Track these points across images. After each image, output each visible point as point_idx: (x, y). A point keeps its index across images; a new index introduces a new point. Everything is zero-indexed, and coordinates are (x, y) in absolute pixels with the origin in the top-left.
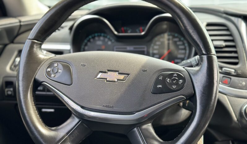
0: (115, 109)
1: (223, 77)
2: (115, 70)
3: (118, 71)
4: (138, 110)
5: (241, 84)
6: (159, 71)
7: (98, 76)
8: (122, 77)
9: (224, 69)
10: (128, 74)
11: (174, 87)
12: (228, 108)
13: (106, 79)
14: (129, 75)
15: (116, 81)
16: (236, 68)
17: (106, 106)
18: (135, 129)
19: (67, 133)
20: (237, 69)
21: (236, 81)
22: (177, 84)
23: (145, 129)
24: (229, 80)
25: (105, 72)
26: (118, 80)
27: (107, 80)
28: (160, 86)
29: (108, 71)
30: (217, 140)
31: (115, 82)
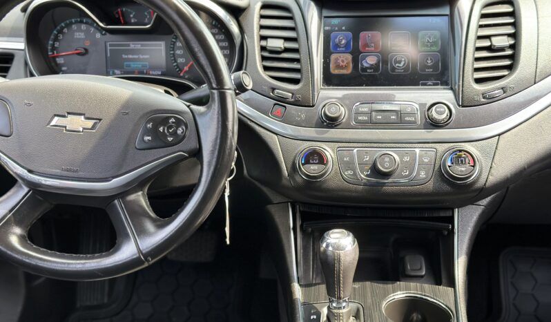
0: (81, 174)
1: (275, 104)
2: (79, 112)
3: (84, 115)
4: (116, 174)
5: (300, 116)
6: (148, 113)
7: (53, 123)
8: (90, 123)
9: (276, 91)
10: (100, 120)
11: (170, 139)
12: (277, 156)
13: (65, 127)
14: (102, 121)
15: (81, 129)
16: (295, 90)
17: (67, 170)
18: (116, 201)
19: (10, 211)
20: (295, 92)
21: (293, 112)
22: (175, 134)
23: (130, 201)
24: (283, 109)
25: (64, 116)
26: (84, 129)
27: (67, 128)
28: (149, 138)
29: (69, 113)
30: (271, 203)
31: (79, 132)
